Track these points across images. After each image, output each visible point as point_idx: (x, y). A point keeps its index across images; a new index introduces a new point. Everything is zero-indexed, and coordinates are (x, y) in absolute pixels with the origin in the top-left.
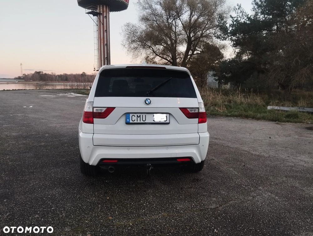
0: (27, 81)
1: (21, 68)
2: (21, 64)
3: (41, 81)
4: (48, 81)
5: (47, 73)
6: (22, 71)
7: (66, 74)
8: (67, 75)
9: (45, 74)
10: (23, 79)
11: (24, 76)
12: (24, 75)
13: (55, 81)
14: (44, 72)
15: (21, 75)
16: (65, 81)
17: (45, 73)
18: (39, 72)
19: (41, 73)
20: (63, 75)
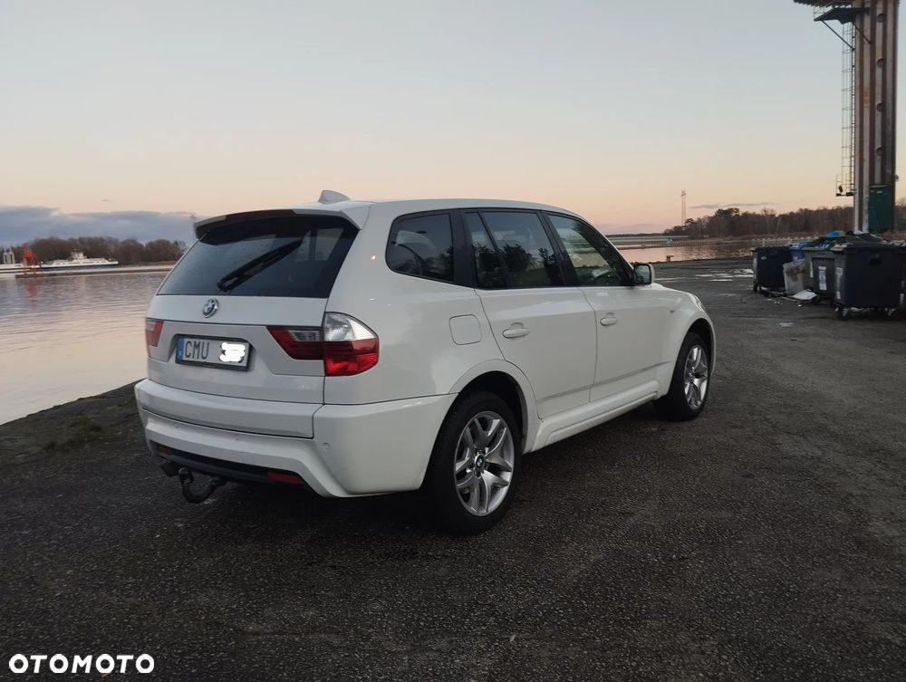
0: (693, 239)
1: (683, 203)
2: (684, 194)
3: (730, 237)
4: (747, 236)
5: (751, 211)
6: (684, 213)
7: (806, 210)
8: (810, 211)
9: (746, 215)
10: (684, 233)
11: (687, 224)
12: (688, 221)
13: (773, 233)
14: (742, 210)
15: (680, 223)
16: (801, 231)
17: (744, 211)
18: (730, 211)
19: (734, 214)
20: (797, 213)
